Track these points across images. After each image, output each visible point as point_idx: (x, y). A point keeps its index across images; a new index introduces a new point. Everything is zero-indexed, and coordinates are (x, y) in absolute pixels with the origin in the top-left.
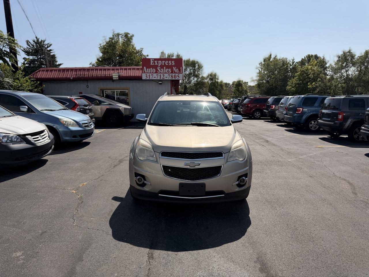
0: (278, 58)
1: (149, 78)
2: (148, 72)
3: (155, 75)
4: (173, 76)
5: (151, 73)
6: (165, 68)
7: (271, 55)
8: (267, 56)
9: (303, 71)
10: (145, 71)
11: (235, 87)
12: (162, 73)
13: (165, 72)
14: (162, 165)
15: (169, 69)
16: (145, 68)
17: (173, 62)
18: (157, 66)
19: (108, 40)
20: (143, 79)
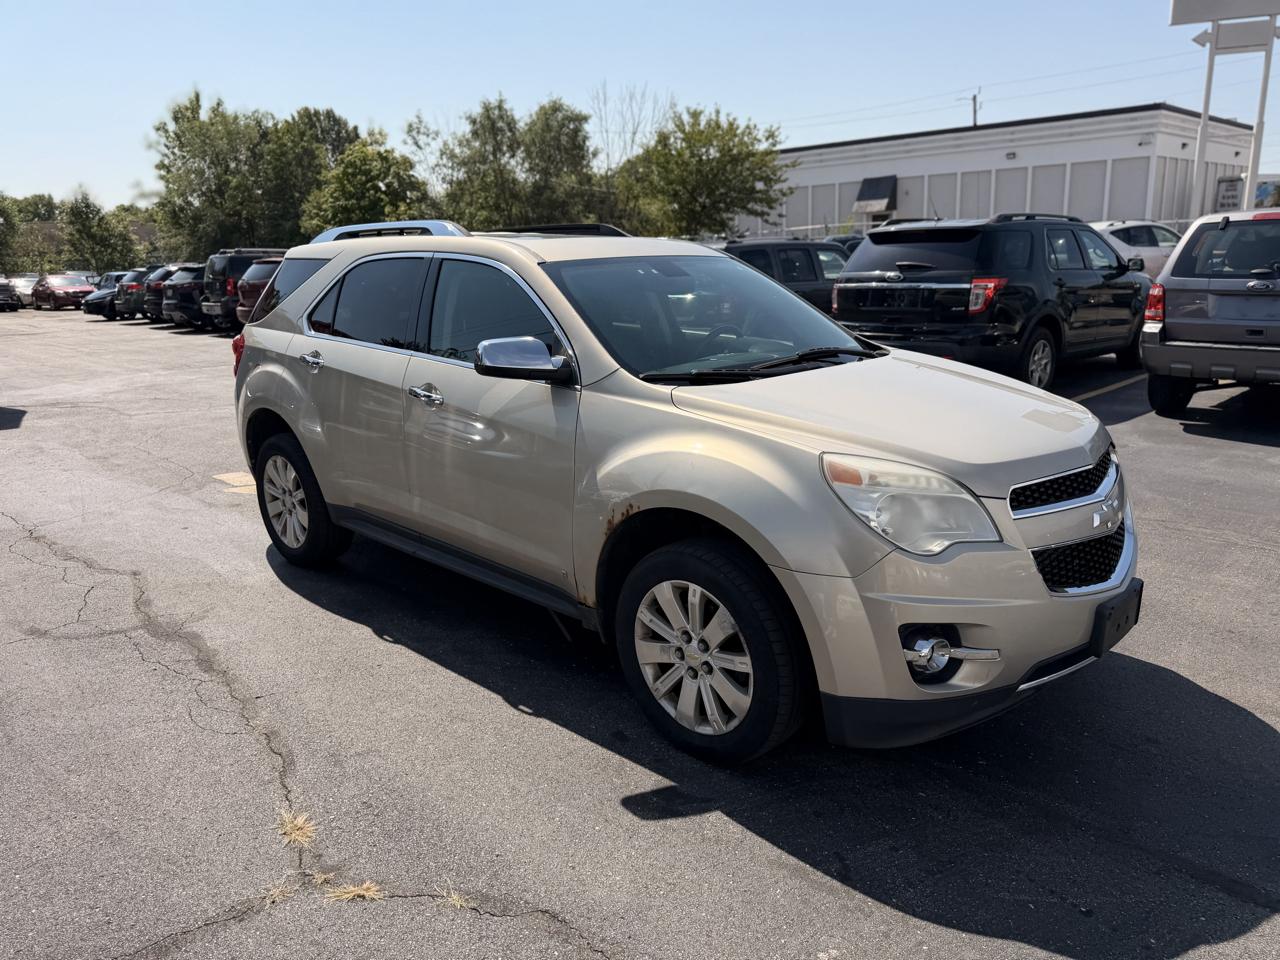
7: (197, 97)
8: (184, 100)
9: (352, 164)
14: (1028, 551)
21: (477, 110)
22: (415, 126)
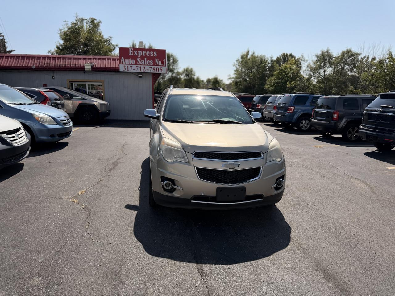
0: (256, 55)
1: (128, 70)
2: (126, 63)
3: (134, 67)
4: (156, 69)
5: (129, 64)
6: (146, 59)
7: (248, 52)
8: (245, 53)
9: (282, 70)
10: (122, 62)
11: (212, 85)
12: (143, 65)
13: (146, 64)
14: (195, 167)
15: (151, 61)
16: (123, 58)
17: (155, 53)
18: (137, 57)
19: (70, 25)
20: (120, 70)
21: (319, 53)
22: (301, 58)
